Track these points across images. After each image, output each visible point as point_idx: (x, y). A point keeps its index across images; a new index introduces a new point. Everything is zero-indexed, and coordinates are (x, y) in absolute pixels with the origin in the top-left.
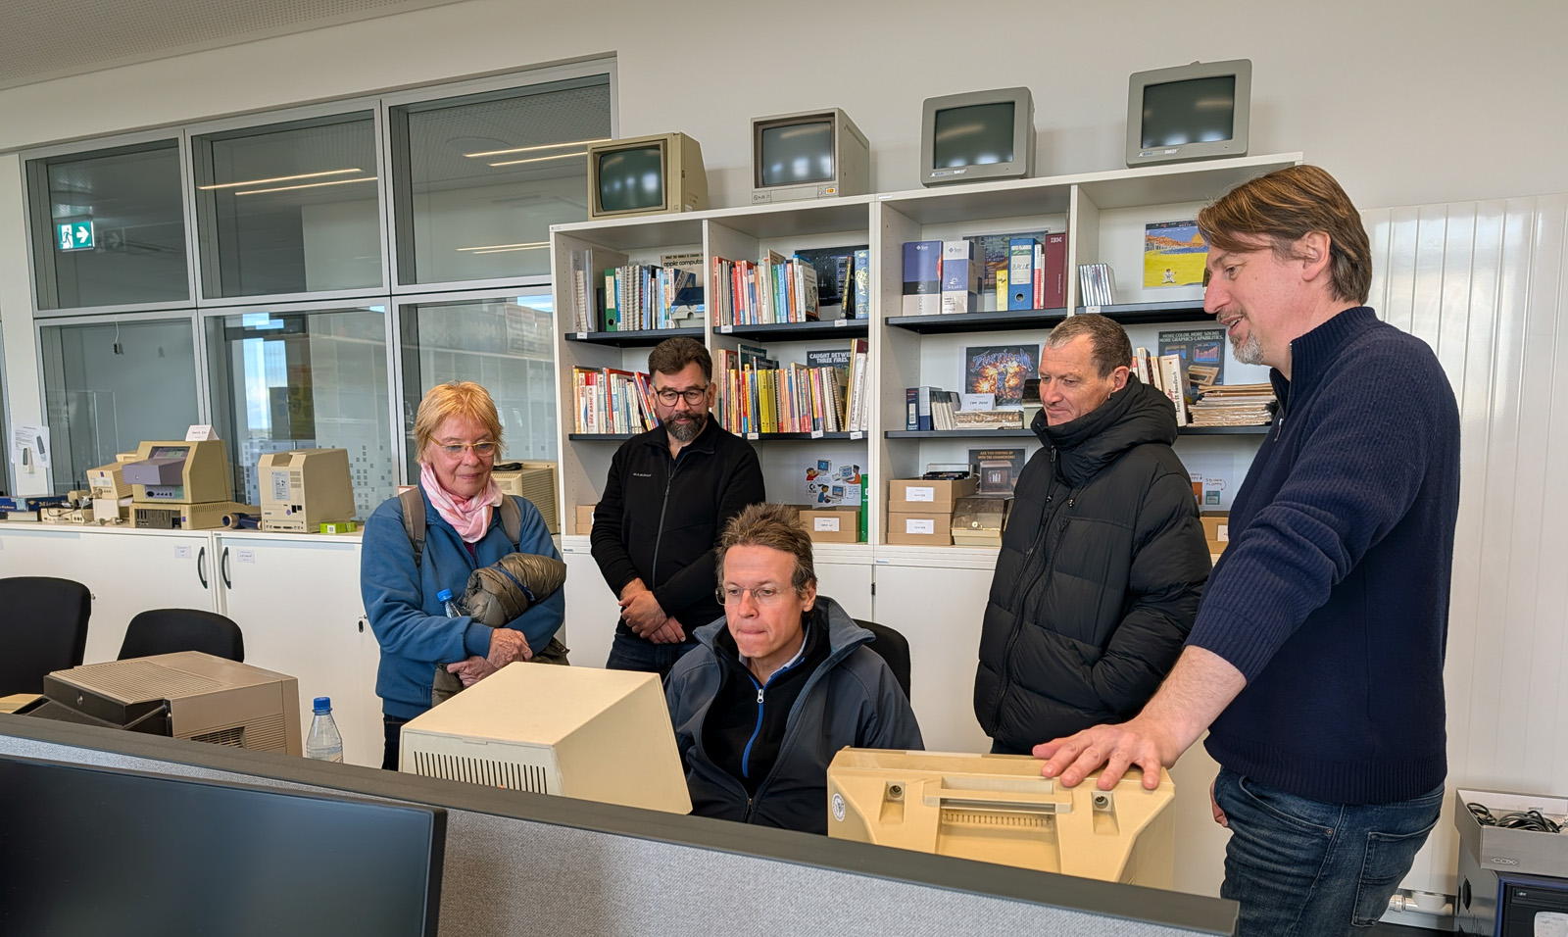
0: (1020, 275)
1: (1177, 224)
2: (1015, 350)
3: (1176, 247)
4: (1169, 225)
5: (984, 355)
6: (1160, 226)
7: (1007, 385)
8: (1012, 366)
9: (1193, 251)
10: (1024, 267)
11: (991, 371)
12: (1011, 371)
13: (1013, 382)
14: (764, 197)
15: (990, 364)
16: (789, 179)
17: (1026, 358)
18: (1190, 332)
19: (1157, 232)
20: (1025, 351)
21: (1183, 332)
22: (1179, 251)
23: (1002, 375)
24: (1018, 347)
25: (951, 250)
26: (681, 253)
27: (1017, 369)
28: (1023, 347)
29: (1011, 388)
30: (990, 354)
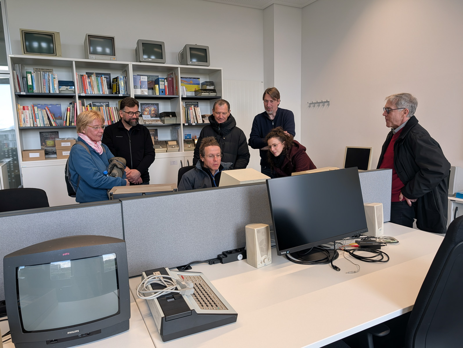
0: (162, 87)
1: (187, 78)
2: (153, 104)
3: (187, 83)
4: (185, 78)
5: (145, 105)
6: (183, 78)
7: (151, 113)
8: (153, 108)
9: (190, 84)
10: (163, 85)
11: (147, 109)
12: (152, 109)
13: (153, 112)
14: (93, 57)
15: (147, 108)
16: (95, 53)
17: (156, 106)
18: (191, 102)
19: (183, 79)
20: (155, 105)
21: (190, 102)
22: (188, 84)
23: (150, 110)
24: (154, 104)
25: (143, 78)
26: (42, 68)
27: (154, 109)
28: (155, 104)
29: (153, 114)
30: (147, 105)
